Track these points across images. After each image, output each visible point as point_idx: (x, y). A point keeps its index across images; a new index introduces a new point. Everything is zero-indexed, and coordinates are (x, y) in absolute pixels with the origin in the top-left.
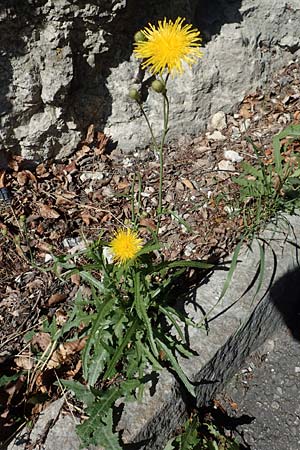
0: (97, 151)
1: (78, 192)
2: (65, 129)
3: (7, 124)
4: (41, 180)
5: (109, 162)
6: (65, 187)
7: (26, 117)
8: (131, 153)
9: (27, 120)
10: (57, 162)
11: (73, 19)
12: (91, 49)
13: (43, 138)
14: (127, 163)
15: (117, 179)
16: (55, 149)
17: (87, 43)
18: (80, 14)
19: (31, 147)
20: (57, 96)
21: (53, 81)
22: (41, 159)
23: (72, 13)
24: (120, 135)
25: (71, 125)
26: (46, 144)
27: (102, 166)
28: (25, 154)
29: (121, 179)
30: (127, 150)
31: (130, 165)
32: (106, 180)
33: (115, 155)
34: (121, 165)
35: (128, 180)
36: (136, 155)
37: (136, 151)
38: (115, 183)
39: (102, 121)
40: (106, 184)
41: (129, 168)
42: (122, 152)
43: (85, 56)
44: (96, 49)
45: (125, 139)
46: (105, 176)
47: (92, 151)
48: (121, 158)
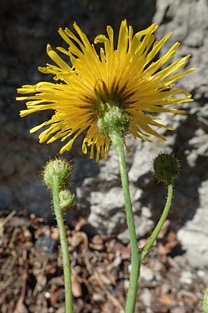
0: (162, 250)
1: (118, 280)
2: (139, 213)
3: (88, 186)
4: (92, 250)
5: (167, 267)
6: (109, 268)
7: (108, 186)
8: (196, 269)
9: (107, 189)
10: (118, 241)
11: (189, 115)
12: (196, 149)
13: (113, 212)
14: (186, 278)
15: (165, 288)
16: (121, 227)
17: (193, 141)
18: (198, 112)
19: (100, 215)
20: (141, 178)
21: (144, 163)
22: (105, 230)
23: (189, 109)
24: (193, 245)
25: (146, 212)
26: (115, 218)
27: (158, 266)
28: (93, 219)
29: (170, 292)
30: (194, 263)
31: (189, 281)
32: (154, 283)
33: (178, 263)
34: (178, 275)
35: (176, 297)
36: (201, 274)
37: (203, 270)
38: (160, 292)
39: (180, 221)
40: (151, 288)
41: (186, 284)
42: (187, 263)
43: (187, 152)
44: (201, 150)
45: (197, 251)
46: (154, 279)
47: (157, 246)
48: (182, 268)
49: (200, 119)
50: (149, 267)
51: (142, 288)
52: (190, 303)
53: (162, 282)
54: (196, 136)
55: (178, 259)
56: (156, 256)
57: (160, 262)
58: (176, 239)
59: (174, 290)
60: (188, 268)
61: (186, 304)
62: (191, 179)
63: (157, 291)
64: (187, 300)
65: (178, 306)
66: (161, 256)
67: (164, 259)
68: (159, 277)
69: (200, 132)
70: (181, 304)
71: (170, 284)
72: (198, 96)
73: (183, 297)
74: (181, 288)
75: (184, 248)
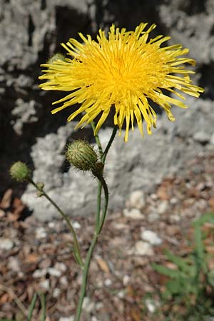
0: (12, 217)
5: (22, 230)
8: (46, 223)
11: (7, 88)
12: (20, 118)
14: (41, 233)
15: (27, 250)
17: (16, 111)
18: (14, 83)
23: (5, 81)
24: (38, 204)
27: (14, 233)
29: (32, 251)
30: (43, 218)
31: (44, 235)
32: (16, 249)
33: (29, 223)
34: (34, 234)
35: (38, 253)
36: (51, 225)
37: (52, 221)
38: (24, 254)
39: (21, 186)
40: (14, 255)
41: (42, 239)
42: (37, 220)
43: (12, 122)
44: (25, 118)
45: (42, 207)
46: (14, 245)
47: (6, 216)
48: (35, 226)
49: (18, 90)
50: (6, 237)
51: (7, 258)
52: (51, 252)
53: (23, 246)
54: (17, 106)
55: (28, 220)
56: (9, 225)
57: (14, 228)
58: (21, 204)
59: (35, 248)
60: (39, 225)
61: (48, 255)
62: (22, 147)
63: (21, 254)
64: (48, 251)
65: (43, 260)
66: (13, 223)
67: (17, 225)
68: (18, 243)
69: (20, 101)
70: (45, 256)
71: (29, 244)
72: (11, 68)
73: (45, 250)
74: (40, 243)
75: (31, 209)
